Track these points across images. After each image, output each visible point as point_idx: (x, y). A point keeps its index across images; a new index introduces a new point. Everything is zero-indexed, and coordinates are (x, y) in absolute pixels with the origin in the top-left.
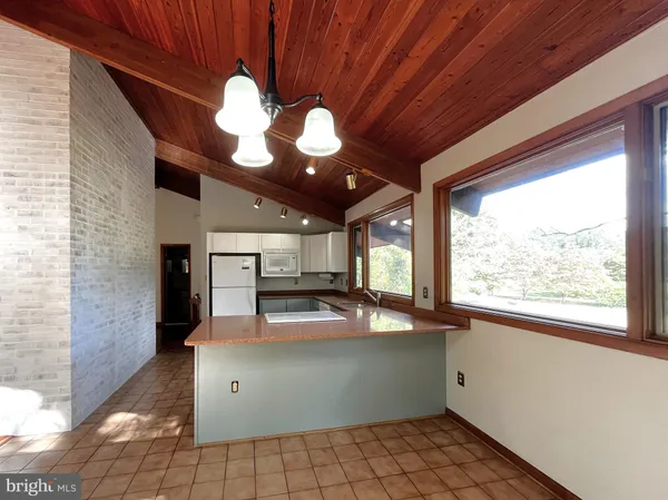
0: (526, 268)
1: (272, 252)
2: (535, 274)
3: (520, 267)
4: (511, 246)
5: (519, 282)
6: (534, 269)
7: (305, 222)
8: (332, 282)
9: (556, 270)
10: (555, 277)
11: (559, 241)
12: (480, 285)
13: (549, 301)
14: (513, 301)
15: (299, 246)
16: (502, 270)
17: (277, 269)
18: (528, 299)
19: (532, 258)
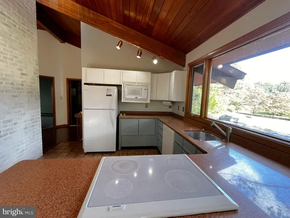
0: (256, 100)
1: (130, 84)
2: (260, 104)
3: (253, 100)
4: (248, 89)
5: (252, 107)
6: (261, 101)
7: (155, 62)
8: (170, 107)
9: (272, 102)
10: (271, 106)
11: (269, 88)
12: (232, 107)
13: (265, 117)
14: (249, 116)
15: (149, 81)
16: (244, 101)
17: (134, 97)
18: (255, 115)
19: (260, 96)
